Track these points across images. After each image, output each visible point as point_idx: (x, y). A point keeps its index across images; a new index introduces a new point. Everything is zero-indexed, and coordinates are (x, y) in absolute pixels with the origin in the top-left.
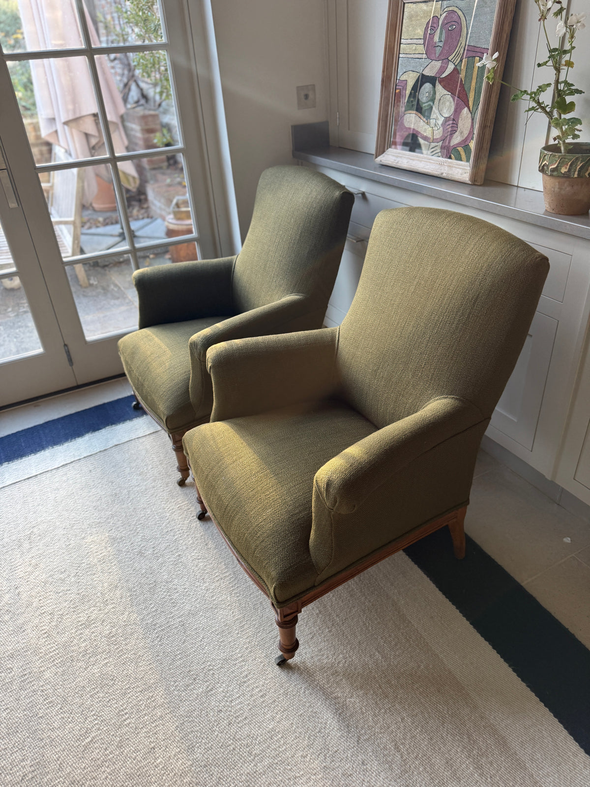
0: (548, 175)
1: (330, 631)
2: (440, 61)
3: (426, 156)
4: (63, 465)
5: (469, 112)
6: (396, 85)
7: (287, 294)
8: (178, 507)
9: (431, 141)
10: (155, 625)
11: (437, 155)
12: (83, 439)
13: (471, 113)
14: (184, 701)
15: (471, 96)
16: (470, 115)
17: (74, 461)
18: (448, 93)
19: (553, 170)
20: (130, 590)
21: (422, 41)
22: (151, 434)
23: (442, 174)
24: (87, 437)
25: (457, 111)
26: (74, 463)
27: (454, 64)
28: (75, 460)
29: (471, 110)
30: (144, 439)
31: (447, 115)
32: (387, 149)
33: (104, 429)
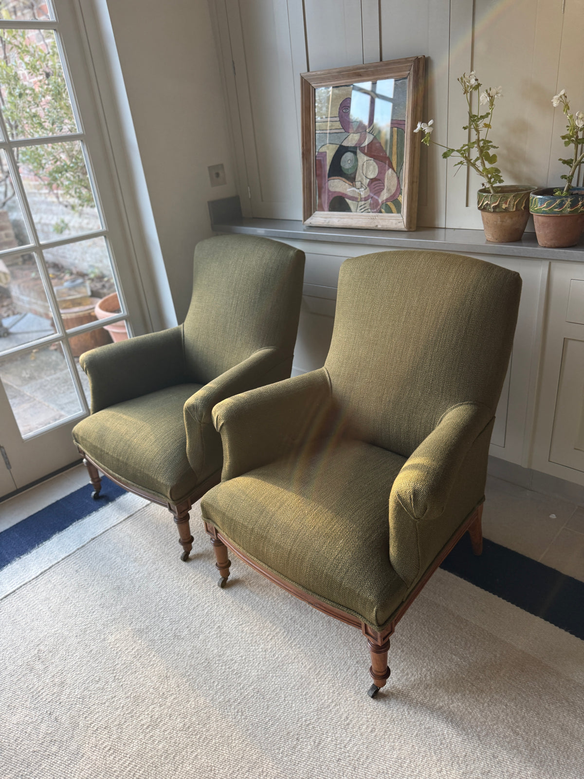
0: (491, 212)
1: (403, 651)
2: (359, 134)
3: (355, 213)
4: (42, 573)
5: (393, 172)
6: (316, 157)
7: (257, 349)
8: (194, 582)
9: (359, 200)
10: (229, 701)
11: (367, 211)
12: (51, 541)
13: (396, 173)
14: (298, 764)
15: (393, 159)
16: (395, 175)
17: (53, 566)
18: (371, 159)
19: (495, 208)
20: (183, 675)
21: (338, 119)
22: (126, 519)
23: (377, 226)
24: (56, 538)
25: (382, 172)
26: (53, 567)
27: (373, 135)
28: (53, 564)
29: (395, 170)
30: (121, 526)
31: (372, 177)
32: (314, 212)
33: (71, 526)
